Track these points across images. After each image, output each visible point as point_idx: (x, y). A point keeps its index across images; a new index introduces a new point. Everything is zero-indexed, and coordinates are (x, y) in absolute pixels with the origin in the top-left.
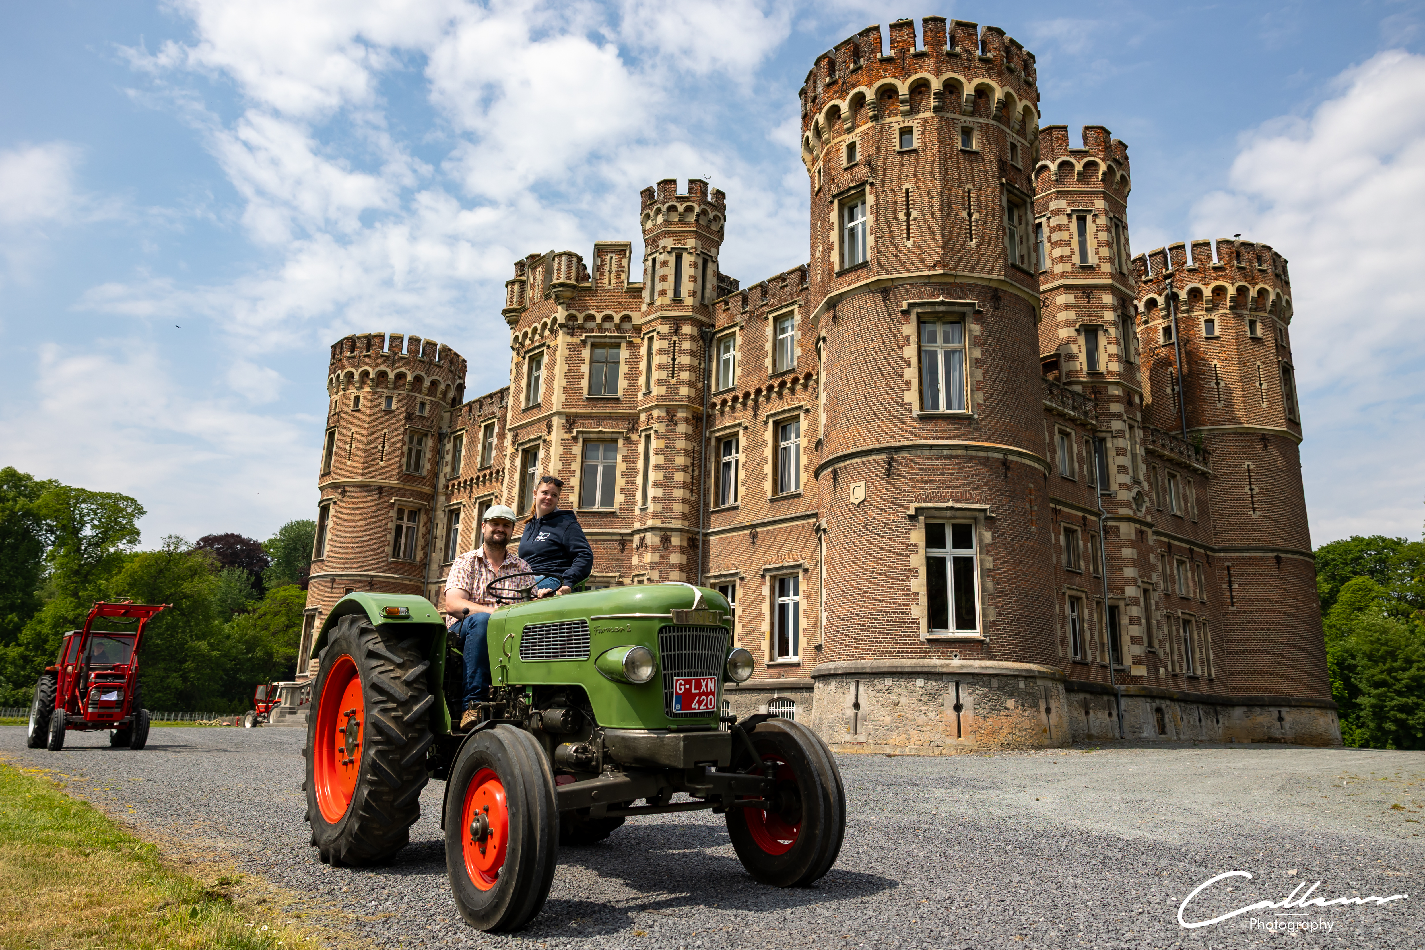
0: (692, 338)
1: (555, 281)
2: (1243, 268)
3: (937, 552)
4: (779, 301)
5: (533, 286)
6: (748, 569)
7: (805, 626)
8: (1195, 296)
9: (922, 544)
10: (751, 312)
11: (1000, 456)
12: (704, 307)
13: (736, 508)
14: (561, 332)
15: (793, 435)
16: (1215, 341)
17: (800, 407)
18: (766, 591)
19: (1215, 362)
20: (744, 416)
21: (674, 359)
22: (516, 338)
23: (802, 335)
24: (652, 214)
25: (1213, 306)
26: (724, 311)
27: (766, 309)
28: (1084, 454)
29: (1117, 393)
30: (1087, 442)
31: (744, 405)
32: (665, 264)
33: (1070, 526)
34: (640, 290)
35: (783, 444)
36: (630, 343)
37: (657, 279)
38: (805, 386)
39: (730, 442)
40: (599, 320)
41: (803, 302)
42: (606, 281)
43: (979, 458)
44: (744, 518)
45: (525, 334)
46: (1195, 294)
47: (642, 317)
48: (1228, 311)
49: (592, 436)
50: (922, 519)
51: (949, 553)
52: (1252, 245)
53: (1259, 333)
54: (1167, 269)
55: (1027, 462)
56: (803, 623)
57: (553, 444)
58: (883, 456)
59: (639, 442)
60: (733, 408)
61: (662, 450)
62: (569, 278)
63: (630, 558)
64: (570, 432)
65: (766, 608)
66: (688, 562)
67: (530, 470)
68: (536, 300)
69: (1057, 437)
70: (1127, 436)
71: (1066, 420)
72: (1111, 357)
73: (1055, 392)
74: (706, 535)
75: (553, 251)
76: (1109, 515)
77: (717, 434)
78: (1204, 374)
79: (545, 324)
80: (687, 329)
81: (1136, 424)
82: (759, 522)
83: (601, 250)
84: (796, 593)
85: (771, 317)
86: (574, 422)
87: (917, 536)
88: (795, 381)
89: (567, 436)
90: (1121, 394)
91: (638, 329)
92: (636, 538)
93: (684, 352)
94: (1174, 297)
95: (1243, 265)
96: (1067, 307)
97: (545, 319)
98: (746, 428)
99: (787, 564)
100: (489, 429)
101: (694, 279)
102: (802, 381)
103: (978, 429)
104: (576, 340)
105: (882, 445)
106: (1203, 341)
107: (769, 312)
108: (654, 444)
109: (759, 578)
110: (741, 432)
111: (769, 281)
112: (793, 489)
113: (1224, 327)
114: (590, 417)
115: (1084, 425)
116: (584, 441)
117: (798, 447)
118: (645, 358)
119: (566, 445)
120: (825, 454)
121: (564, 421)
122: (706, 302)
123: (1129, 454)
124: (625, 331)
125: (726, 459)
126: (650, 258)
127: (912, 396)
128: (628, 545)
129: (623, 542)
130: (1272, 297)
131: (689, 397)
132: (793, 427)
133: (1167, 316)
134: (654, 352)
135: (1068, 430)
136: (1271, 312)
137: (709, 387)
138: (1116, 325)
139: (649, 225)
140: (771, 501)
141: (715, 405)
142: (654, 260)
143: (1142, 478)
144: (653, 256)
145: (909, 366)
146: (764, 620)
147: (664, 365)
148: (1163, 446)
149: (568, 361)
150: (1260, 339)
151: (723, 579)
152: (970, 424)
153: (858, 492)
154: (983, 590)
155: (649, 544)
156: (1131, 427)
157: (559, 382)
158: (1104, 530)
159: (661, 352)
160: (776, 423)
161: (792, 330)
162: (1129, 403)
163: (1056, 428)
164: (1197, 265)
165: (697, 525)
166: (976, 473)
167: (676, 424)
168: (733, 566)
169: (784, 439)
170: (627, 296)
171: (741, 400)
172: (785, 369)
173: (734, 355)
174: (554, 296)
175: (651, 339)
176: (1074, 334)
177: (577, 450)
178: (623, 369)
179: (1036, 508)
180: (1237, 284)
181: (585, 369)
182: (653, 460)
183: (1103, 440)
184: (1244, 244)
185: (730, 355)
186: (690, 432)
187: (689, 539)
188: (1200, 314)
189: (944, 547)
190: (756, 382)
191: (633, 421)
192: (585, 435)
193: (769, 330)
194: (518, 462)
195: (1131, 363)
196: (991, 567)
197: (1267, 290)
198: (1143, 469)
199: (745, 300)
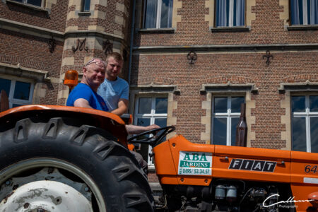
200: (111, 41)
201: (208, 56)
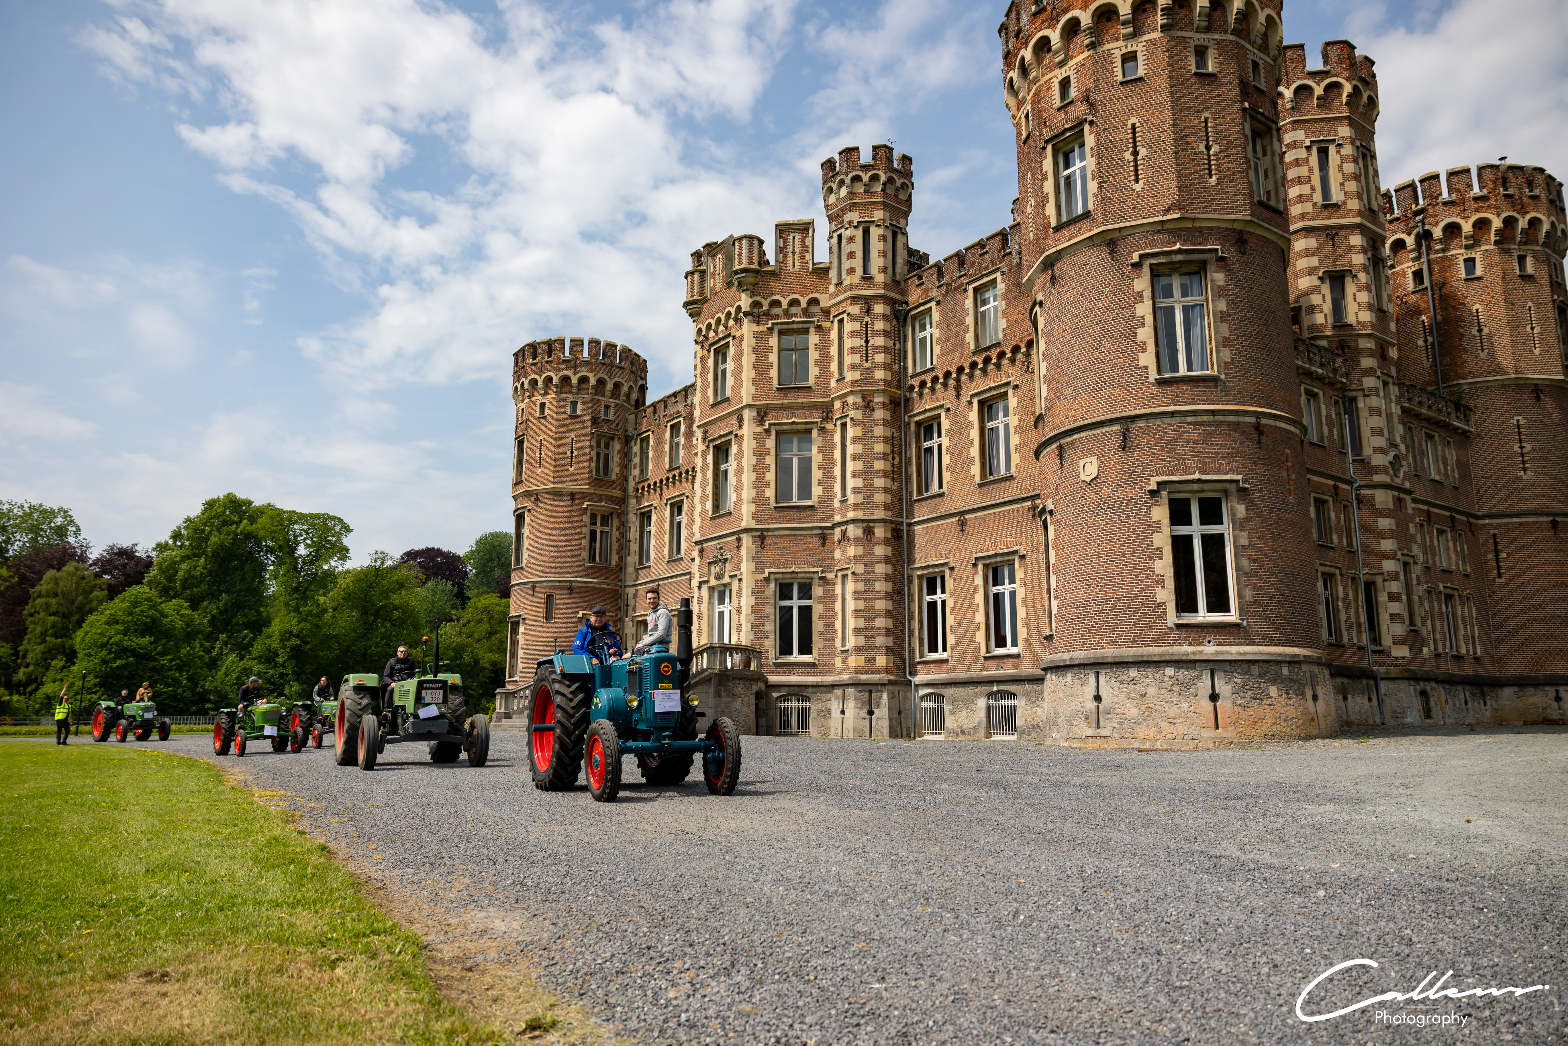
0: (885, 317)
1: (737, 267)
2: (1511, 196)
3: (1182, 530)
4: (979, 270)
5: (713, 274)
6: (958, 558)
7: (1024, 616)
8: (1452, 233)
9: (1166, 521)
10: (947, 284)
11: (1252, 420)
12: (896, 284)
13: (941, 495)
14: (746, 321)
15: (1001, 414)
16: (1476, 283)
17: (1008, 383)
18: (979, 580)
19: (1477, 306)
20: (945, 397)
21: (867, 342)
22: (700, 330)
23: (1007, 305)
24: (835, 187)
25: (1475, 241)
26: (918, 286)
27: (964, 280)
28: (1334, 416)
29: (1369, 345)
30: (1336, 402)
31: (945, 385)
32: (851, 239)
33: (1321, 496)
34: (826, 270)
35: (990, 425)
36: (819, 328)
37: (844, 257)
38: (1013, 361)
39: (931, 426)
40: (785, 305)
41: (1005, 269)
42: (790, 263)
43: (1229, 423)
44: (951, 505)
45: (709, 326)
46: (1452, 230)
47: (830, 299)
48: (1492, 247)
49: (785, 427)
50: (1164, 494)
51: (1196, 530)
52: (1521, 168)
53: (1530, 269)
54: (1417, 204)
55: (1283, 425)
56: (1021, 612)
57: (746, 438)
58: (1116, 427)
59: (834, 431)
60: (933, 389)
61: (859, 438)
62: (751, 263)
63: (832, 552)
64: (762, 425)
65: (979, 598)
66: (894, 554)
67: (723, 467)
68: (718, 290)
69: (1303, 398)
70: (1382, 394)
71: (1312, 379)
72: (1361, 307)
73: (1301, 348)
74: (910, 525)
75: (732, 236)
76: (1362, 483)
77: (917, 419)
78: (1463, 321)
79: (729, 314)
80: (879, 309)
81: (1390, 380)
82: (967, 508)
83: (782, 230)
84: (1012, 581)
85: (970, 288)
86: (766, 415)
87: (1160, 513)
88: (1001, 355)
89: (759, 429)
90: (1374, 347)
91: (826, 312)
92: (838, 531)
93: (877, 333)
94: (1428, 235)
95: (1511, 191)
96: (1308, 253)
97: (729, 309)
98: (948, 410)
99: (1001, 551)
100: (675, 428)
101: (884, 254)
102: (1009, 355)
103: (1225, 390)
104: (762, 328)
105: (1115, 416)
106: (1462, 284)
107: (968, 283)
108: (851, 432)
109: (970, 568)
110: (943, 415)
111: (966, 250)
112: (1003, 471)
113: (1488, 266)
114: (782, 408)
115: (1332, 384)
116: (778, 433)
117: (1007, 426)
118: (836, 342)
119: (760, 439)
120: (1047, 430)
121: (755, 414)
122: (898, 278)
123: (1384, 414)
124: (812, 315)
125: (927, 445)
126: (835, 235)
127: (1148, 359)
128: (829, 538)
129: (824, 536)
130: (1546, 227)
131: (885, 380)
132: (1000, 406)
133: (1418, 258)
134: (845, 335)
135: (1316, 390)
136: (1544, 244)
137: (906, 368)
138: (1366, 269)
139: (832, 199)
140: (980, 485)
141: (912, 387)
142: (840, 237)
143: (1398, 440)
144: (839, 232)
145: (1143, 326)
146: (978, 611)
147: (857, 348)
148: (1420, 403)
149: (755, 351)
150: (1531, 277)
151: (931, 570)
152: (1216, 386)
153: (1089, 468)
154: (1238, 569)
155: (851, 537)
156: (1385, 384)
157: (748, 374)
158: (1357, 499)
159: (853, 334)
160: (981, 403)
161: (995, 300)
162: (1382, 356)
163: (1302, 388)
164: (1454, 197)
165: (900, 515)
166: (1225, 440)
167: (873, 410)
168: (941, 556)
169: (991, 419)
170: (813, 278)
171: (941, 380)
172: (988, 344)
173: (932, 332)
174: (736, 284)
175: (841, 321)
176: (1317, 282)
177: (770, 443)
178: (813, 355)
179: (1293, 477)
180: (1504, 215)
181: (773, 358)
182: (851, 449)
183: (1354, 400)
184: (1512, 168)
185: (927, 333)
186: (888, 418)
187: (893, 530)
188: (1458, 253)
189: (1190, 524)
190: (957, 360)
191: (827, 410)
192: (778, 428)
193: (969, 303)
194: (710, 459)
195: (1384, 312)
196: (1246, 543)
197: (1539, 220)
198: (1399, 430)
199: (940, 273)
200: (871, 525)
201: (977, 518)
